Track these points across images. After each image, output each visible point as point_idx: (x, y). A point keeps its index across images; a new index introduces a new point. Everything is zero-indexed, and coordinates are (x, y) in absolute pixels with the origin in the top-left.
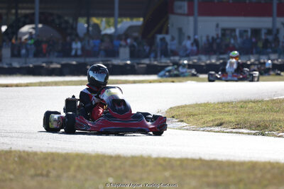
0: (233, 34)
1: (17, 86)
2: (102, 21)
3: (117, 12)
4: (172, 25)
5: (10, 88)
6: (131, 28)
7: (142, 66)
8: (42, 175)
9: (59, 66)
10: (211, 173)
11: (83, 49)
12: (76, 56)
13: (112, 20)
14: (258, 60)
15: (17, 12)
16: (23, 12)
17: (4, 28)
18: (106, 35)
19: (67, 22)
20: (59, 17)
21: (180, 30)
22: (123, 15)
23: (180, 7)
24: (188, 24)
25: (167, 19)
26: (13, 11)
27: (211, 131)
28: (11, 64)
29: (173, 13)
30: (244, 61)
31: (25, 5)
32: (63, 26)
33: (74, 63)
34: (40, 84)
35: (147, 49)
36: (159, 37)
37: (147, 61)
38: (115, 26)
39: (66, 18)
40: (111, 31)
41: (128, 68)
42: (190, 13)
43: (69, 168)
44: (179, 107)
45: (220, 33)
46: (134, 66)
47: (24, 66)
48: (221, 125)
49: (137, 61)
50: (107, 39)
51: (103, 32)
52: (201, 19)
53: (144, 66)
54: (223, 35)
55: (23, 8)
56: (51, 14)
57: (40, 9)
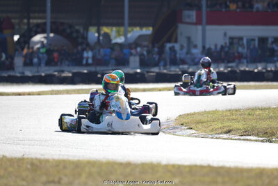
0: (241, 43)
1: (29, 94)
2: (112, 30)
3: (126, 21)
4: (181, 34)
5: (23, 97)
6: (141, 37)
7: (152, 74)
8: (53, 182)
9: (70, 75)
10: (220, 179)
11: (94, 58)
12: (87, 65)
13: (122, 29)
14: (265, 68)
15: (28, 23)
16: (35, 21)
17: (16, 38)
18: (116, 44)
19: (78, 31)
20: (71, 26)
21: (189, 39)
22: (133, 24)
23: (189, 16)
24: (196, 33)
25: (176, 28)
26: (25, 21)
27: (219, 138)
28: (23, 73)
29: (182, 22)
30: (251, 69)
31: (36, 15)
32: (75, 35)
33: (85, 71)
34: (52, 93)
35: (156, 57)
36: (168, 45)
37: (156, 70)
38: (125, 36)
39: (77, 27)
40: (121, 40)
41: (138, 76)
42: (199, 22)
43: (80, 175)
44: (188, 114)
45: (227, 41)
46: (144, 75)
47: (37, 74)
48: (229, 132)
49: (147, 69)
50: (117, 48)
51: (114, 41)
52: (209, 27)
53: (154, 74)
54: (231, 43)
55: (35, 18)
56: (62, 24)
57: (52, 18)
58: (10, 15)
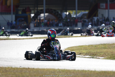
2: (73, 12)
3: (77, 8)
4: (100, 13)
6: (84, 15)
7: (84, 30)
15: (37, 9)
17: (32, 15)
18: (74, 17)
19: (58, 12)
20: (55, 10)
21: (103, 15)
22: (80, 9)
23: (102, 6)
25: (97, 11)
28: (34, 30)
29: (100, 8)
31: (41, 6)
32: (56, 14)
33: (57, 29)
38: (76, 14)
41: (79, 31)
42: (106, 8)
46: (82, 30)
47: (38, 30)
49: (83, 28)
51: (72, 16)
52: (110, 10)
53: (86, 30)
55: (40, 7)
56: (51, 9)
57: (46, 7)
58: (30, 6)
